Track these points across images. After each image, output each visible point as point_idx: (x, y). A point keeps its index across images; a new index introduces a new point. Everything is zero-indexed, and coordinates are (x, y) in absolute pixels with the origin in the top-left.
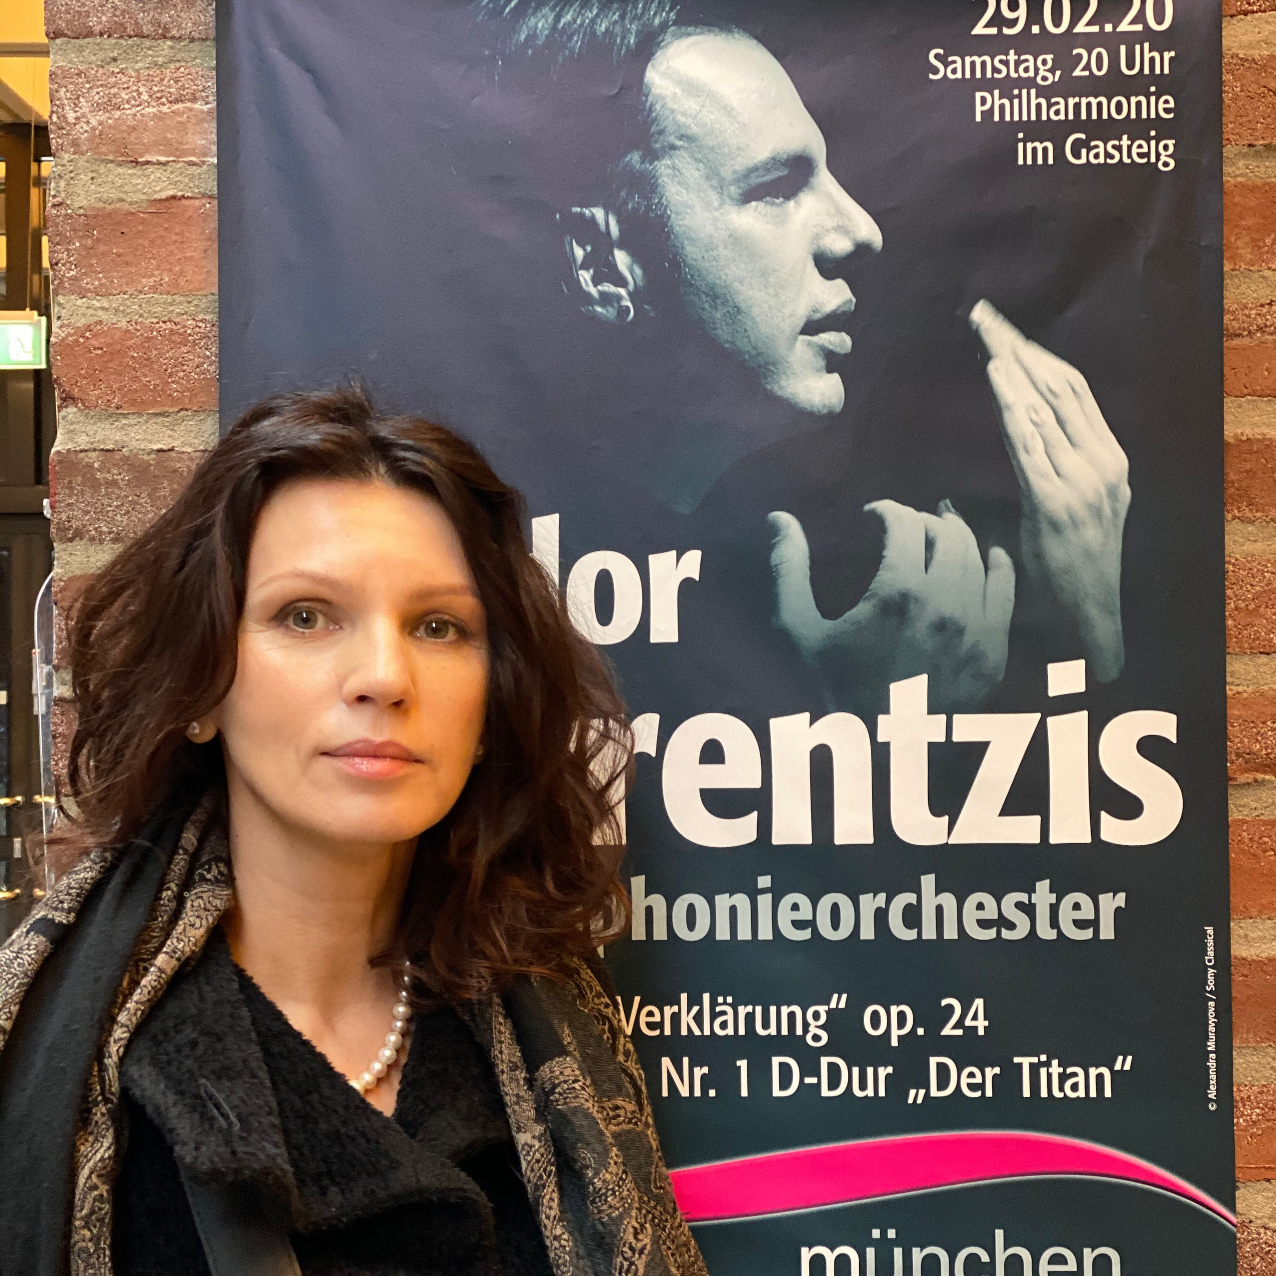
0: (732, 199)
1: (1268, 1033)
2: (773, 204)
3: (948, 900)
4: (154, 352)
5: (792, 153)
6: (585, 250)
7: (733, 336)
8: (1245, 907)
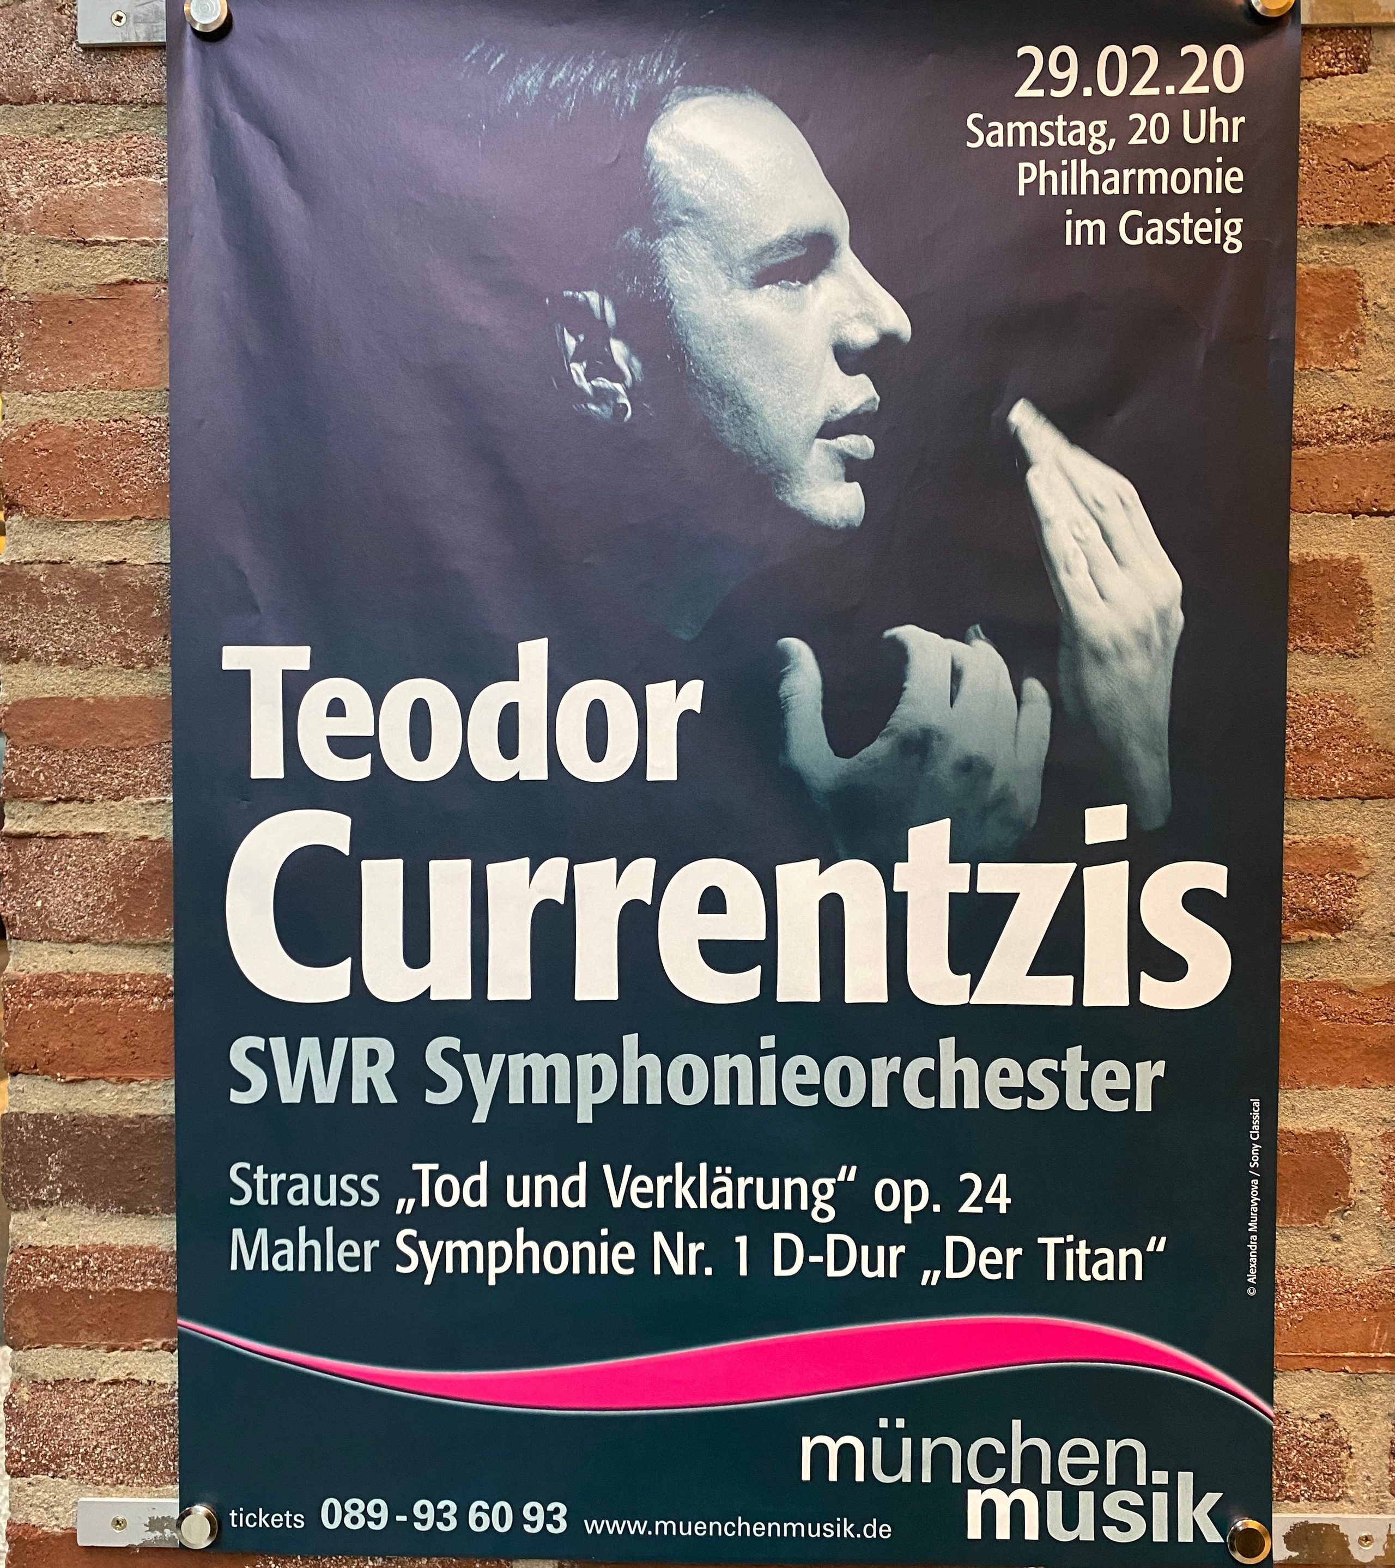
0: (742, 282)
1: (1313, 1212)
2: (788, 288)
3: (969, 1066)
4: (105, 454)
5: (811, 231)
6: (577, 339)
7: (742, 440)
8: (1294, 1077)
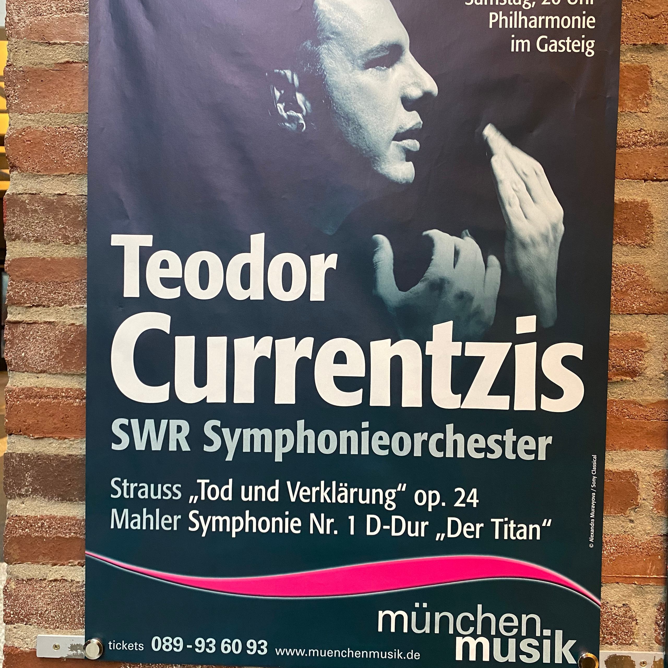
0: (359, 67)
1: (621, 509)
2: (380, 70)
3: (460, 438)
4: (57, 143)
5: (391, 43)
6: (280, 92)
7: (357, 141)
8: (613, 445)
